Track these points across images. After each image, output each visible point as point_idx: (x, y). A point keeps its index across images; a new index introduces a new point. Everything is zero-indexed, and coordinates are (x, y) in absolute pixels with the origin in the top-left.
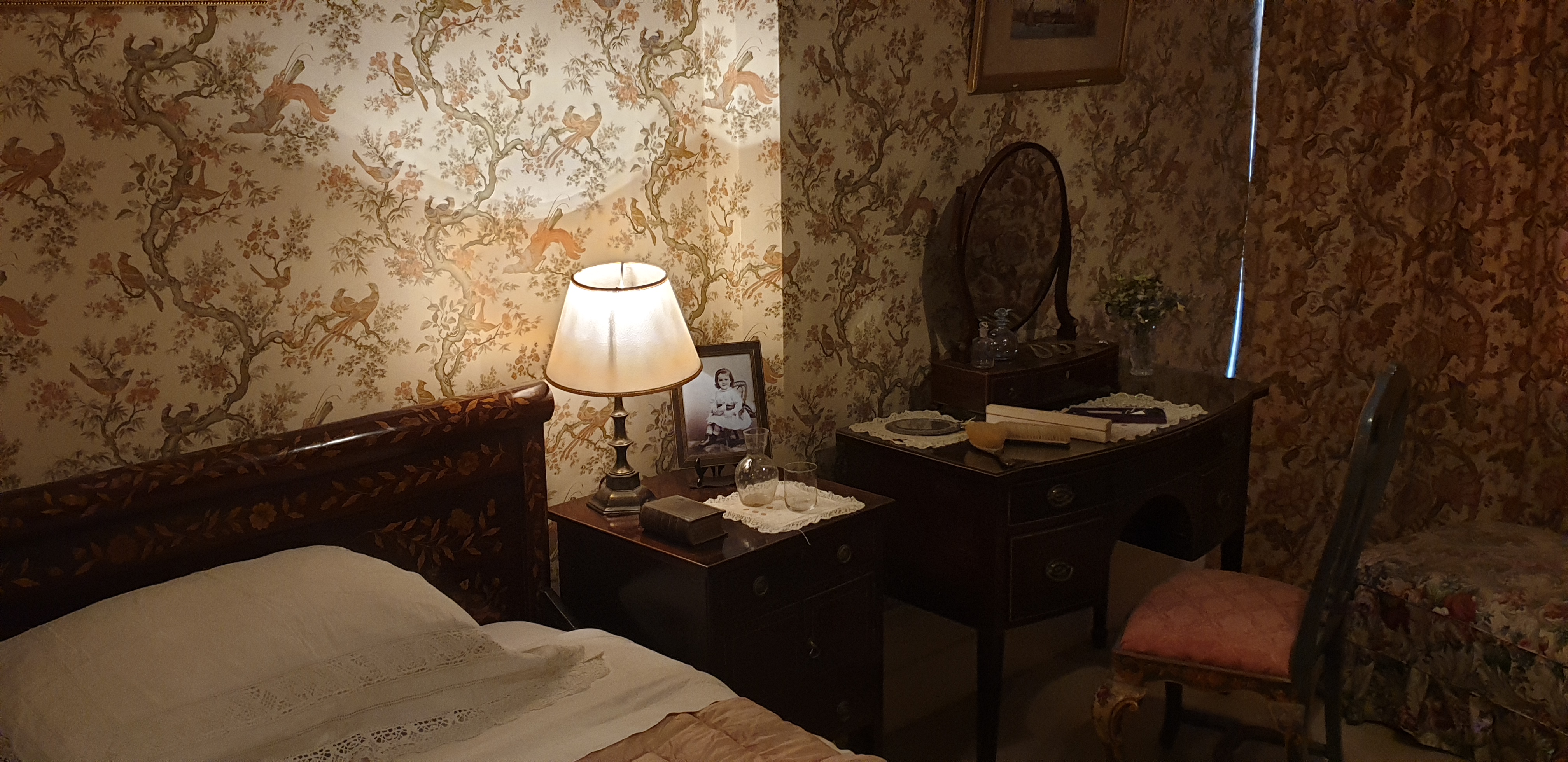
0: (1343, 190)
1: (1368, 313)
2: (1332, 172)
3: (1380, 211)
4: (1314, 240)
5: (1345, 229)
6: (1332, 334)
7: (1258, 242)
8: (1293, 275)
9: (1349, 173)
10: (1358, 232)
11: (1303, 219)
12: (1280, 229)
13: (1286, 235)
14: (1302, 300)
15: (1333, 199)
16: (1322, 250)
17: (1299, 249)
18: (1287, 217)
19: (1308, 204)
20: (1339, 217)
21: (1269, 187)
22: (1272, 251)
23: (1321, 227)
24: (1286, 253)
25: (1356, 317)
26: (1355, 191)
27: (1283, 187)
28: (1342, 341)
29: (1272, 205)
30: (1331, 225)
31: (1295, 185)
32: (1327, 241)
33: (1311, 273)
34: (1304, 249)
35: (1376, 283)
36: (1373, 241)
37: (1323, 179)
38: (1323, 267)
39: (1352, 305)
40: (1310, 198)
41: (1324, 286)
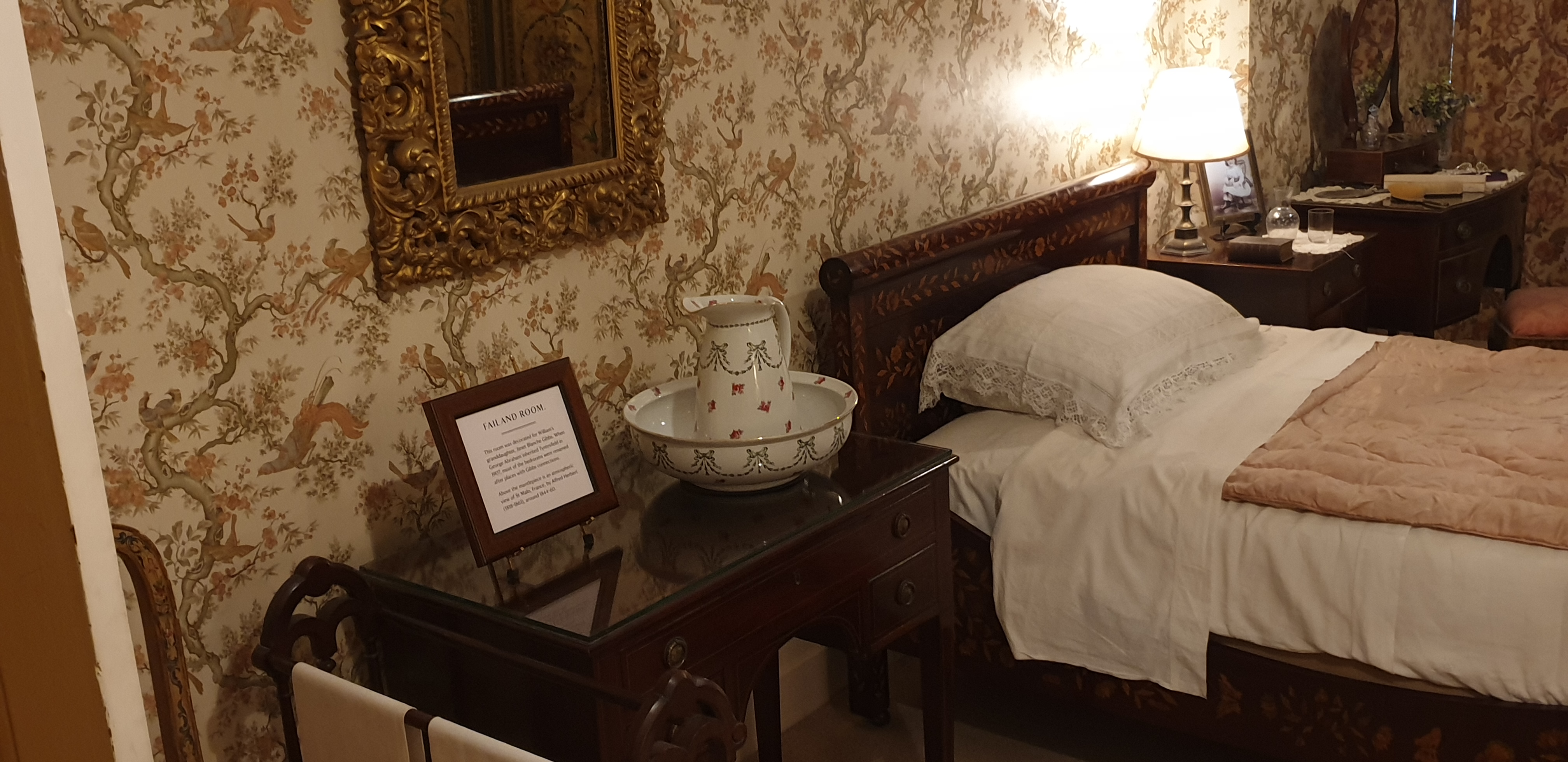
0: (1533, 20)
1: (1549, 117)
2: (1523, 7)
3: (1556, 37)
4: (1511, 61)
5: (1534, 51)
6: (1526, 135)
7: (1464, 69)
8: (1494, 90)
9: (1537, 7)
10: (1543, 52)
11: (1502, 45)
12: (1482, 55)
13: (1487, 59)
14: (1503, 109)
15: (1524, 28)
16: (1516, 68)
17: (1500, 69)
18: (1486, 46)
19: (1506, 33)
20: (1529, 43)
21: (1472, 22)
22: (1477, 73)
23: (1516, 51)
24: (1487, 74)
25: (1542, 121)
26: (1541, 20)
27: (1482, 21)
28: (1533, 140)
29: (1475, 37)
30: (1522, 49)
31: (1493, 19)
32: (1520, 62)
33: (1509, 88)
34: (1504, 69)
35: (1555, 93)
36: (1552, 60)
37: (1515, 13)
38: (1518, 82)
39: (1540, 110)
40: (1508, 28)
41: (1519, 97)
